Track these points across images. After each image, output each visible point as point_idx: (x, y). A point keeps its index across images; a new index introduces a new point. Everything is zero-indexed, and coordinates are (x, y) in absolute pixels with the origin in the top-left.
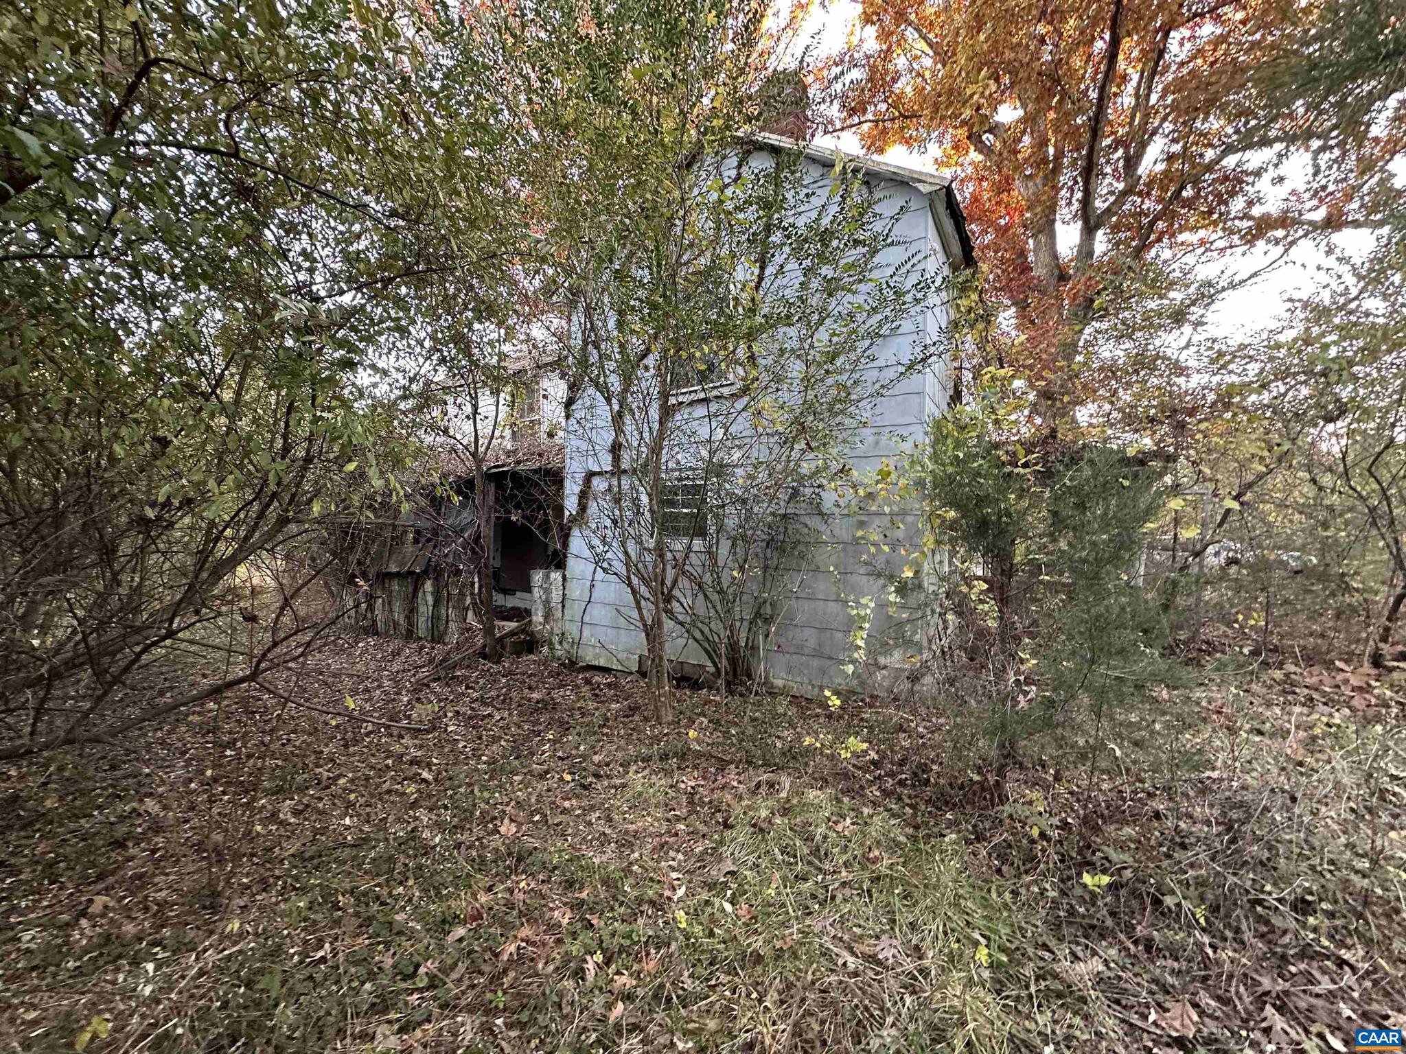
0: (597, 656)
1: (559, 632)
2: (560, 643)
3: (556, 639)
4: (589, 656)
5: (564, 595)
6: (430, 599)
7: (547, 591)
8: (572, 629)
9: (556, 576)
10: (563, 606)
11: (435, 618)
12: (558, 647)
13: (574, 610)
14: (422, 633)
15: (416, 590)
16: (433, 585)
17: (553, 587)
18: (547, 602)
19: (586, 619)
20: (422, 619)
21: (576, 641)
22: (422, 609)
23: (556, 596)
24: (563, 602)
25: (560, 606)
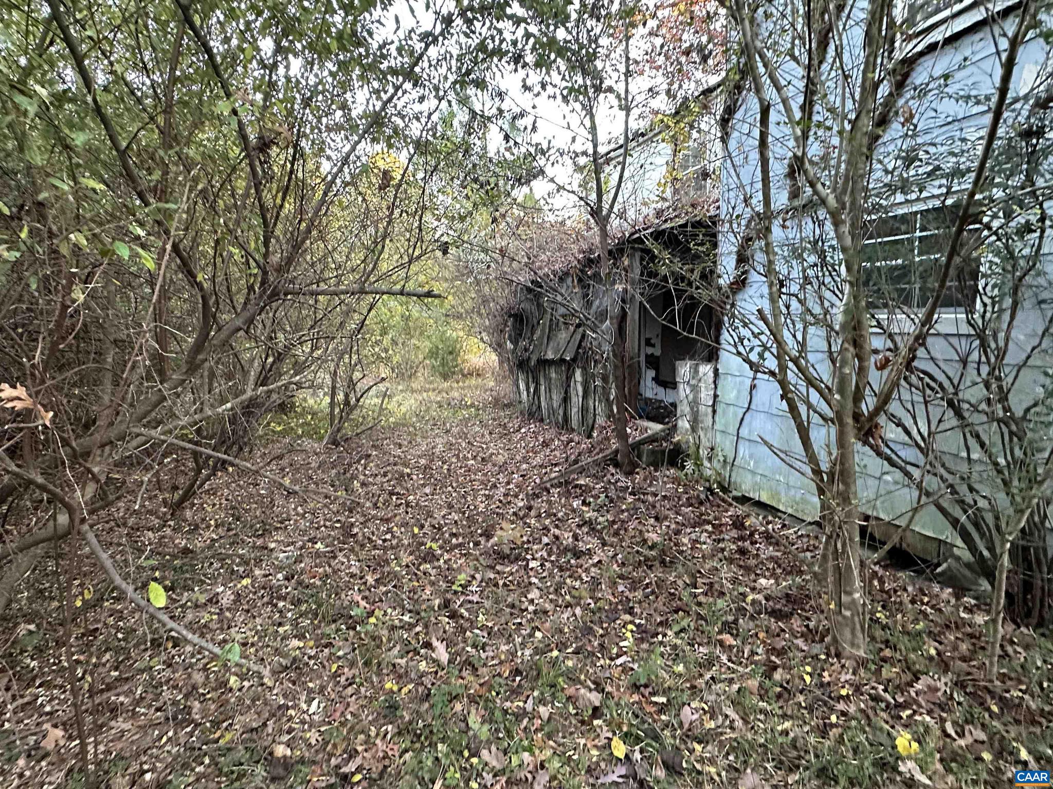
0: (757, 487)
1: (708, 445)
2: (710, 459)
3: (703, 453)
4: (746, 485)
5: (716, 396)
6: (580, 389)
7: (695, 389)
8: (725, 445)
9: (706, 369)
10: (714, 412)
11: (584, 409)
12: (706, 463)
13: (728, 418)
14: (574, 423)
15: (568, 379)
16: (583, 375)
17: (702, 385)
18: (695, 404)
19: (744, 432)
20: (574, 410)
21: (730, 460)
22: (574, 399)
23: (706, 396)
24: (713, 406)
25: (710, 410)
